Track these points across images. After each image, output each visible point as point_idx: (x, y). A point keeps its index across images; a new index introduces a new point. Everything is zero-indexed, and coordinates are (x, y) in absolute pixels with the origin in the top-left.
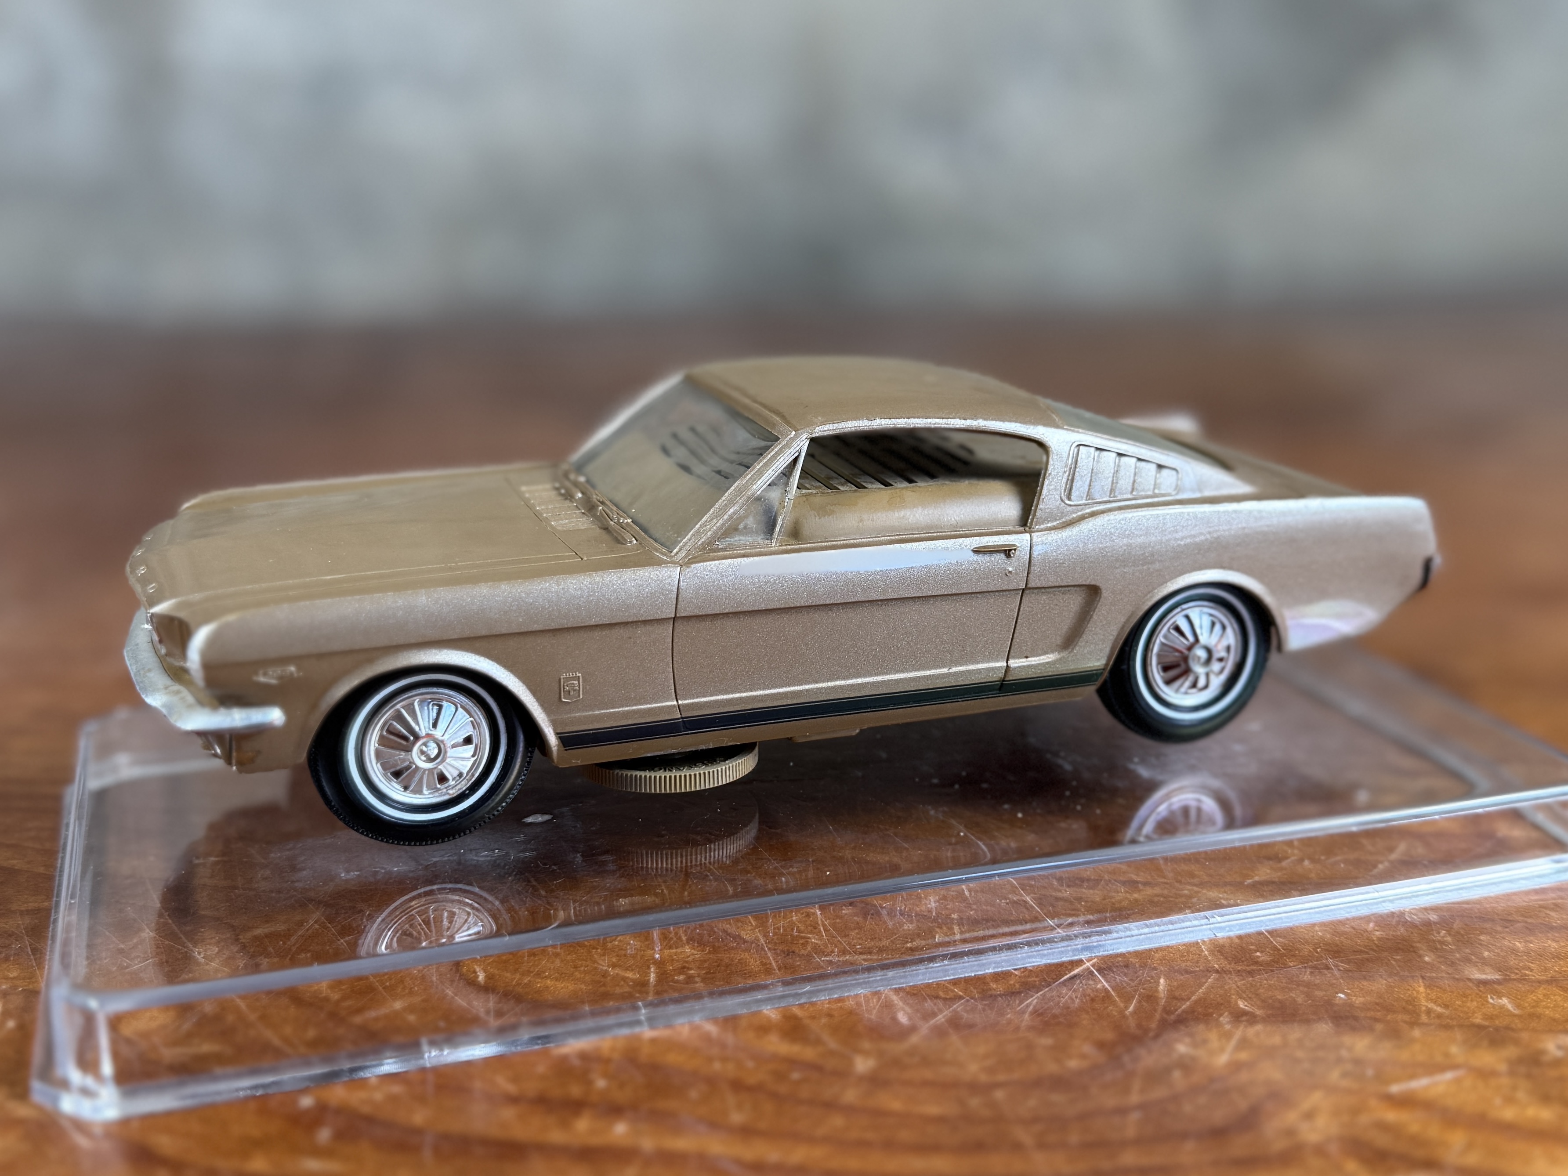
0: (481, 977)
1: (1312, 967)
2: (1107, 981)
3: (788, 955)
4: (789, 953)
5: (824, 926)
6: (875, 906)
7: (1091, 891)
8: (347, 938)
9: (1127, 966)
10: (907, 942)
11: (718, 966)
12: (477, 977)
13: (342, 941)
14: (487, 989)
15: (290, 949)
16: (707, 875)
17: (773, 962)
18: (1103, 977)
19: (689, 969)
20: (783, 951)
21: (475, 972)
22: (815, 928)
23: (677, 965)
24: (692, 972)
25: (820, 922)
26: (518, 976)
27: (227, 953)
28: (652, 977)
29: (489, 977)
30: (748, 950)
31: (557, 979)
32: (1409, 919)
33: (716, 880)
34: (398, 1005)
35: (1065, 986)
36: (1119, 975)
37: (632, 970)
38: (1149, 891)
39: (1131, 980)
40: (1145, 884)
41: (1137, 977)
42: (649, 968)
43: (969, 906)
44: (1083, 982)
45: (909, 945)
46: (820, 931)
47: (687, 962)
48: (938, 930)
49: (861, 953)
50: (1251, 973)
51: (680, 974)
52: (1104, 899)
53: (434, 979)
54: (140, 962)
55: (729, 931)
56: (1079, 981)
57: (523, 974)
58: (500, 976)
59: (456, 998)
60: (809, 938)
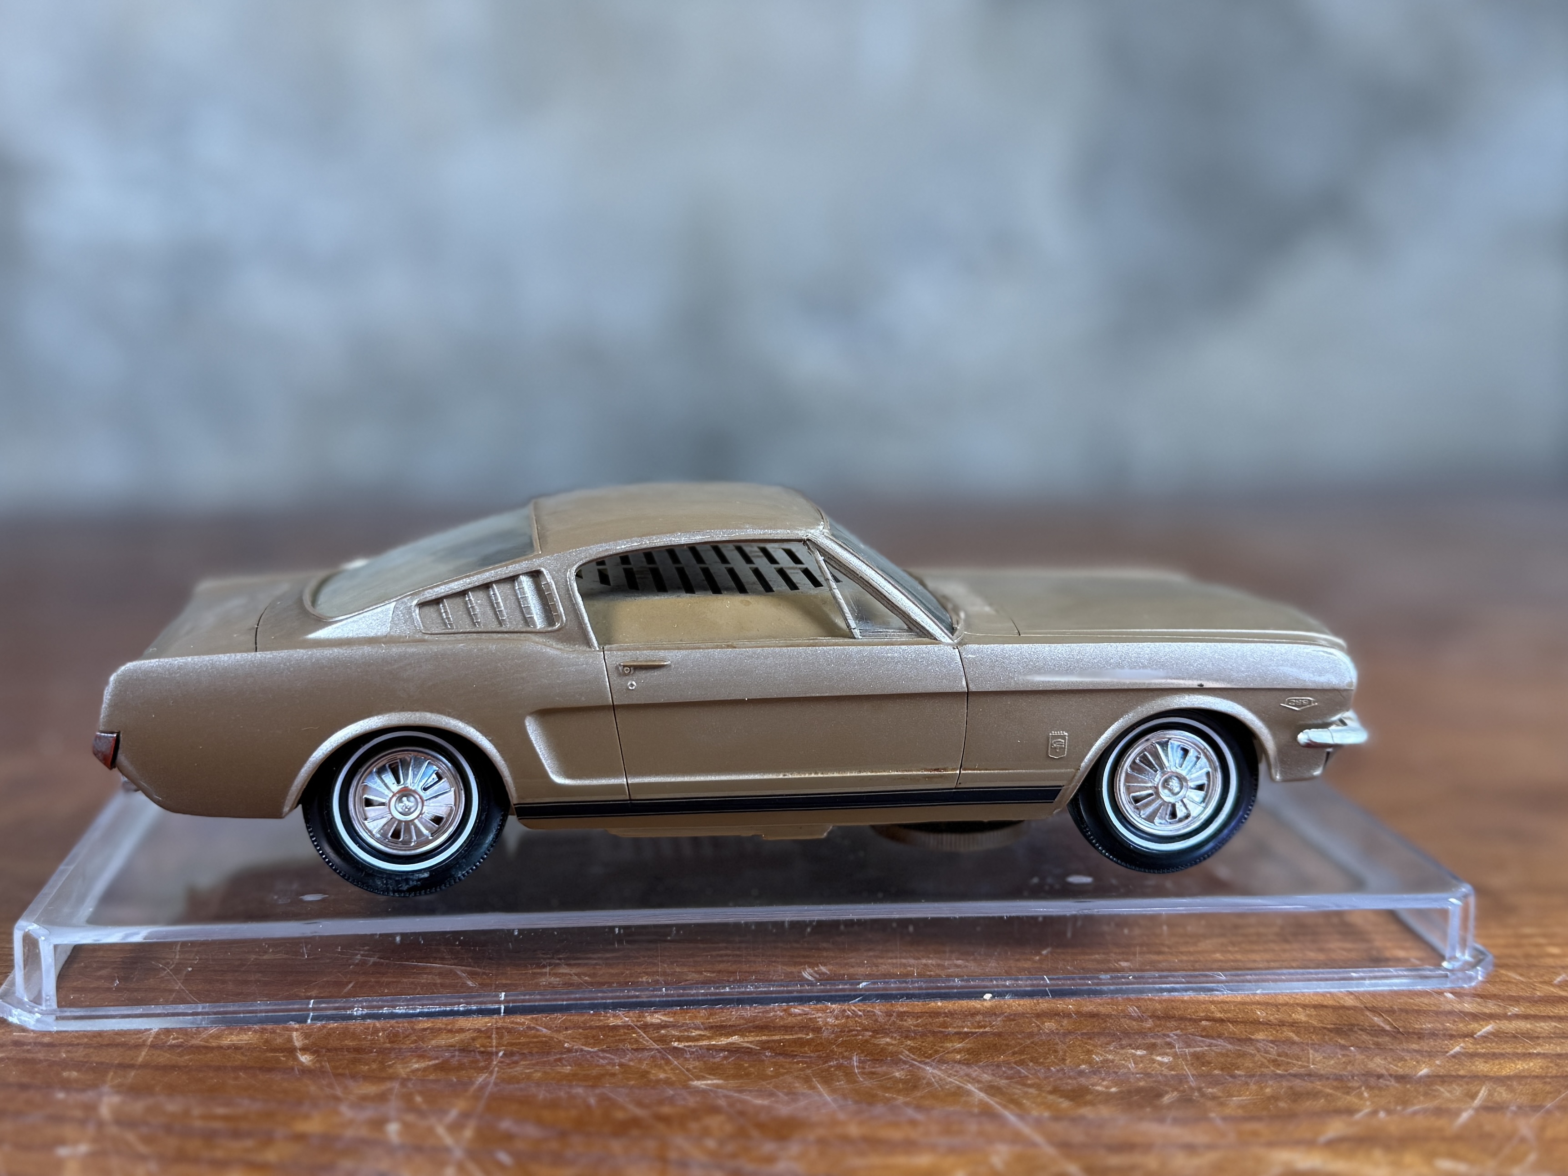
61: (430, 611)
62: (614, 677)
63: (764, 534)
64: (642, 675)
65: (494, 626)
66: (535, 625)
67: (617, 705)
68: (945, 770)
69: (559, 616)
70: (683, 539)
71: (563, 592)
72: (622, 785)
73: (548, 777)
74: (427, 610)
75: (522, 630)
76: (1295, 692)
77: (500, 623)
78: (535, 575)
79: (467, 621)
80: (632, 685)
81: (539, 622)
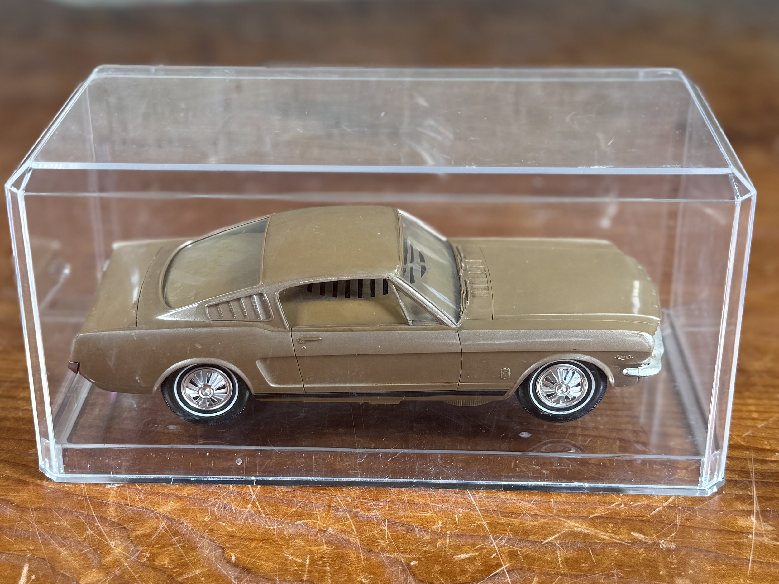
0: (233, 558)
1: (605, 575)
2: (510, 578)
3: (369, 552)
4: (370, 551)
5: (388, 535)
6: (413, 526)
7: (515, 520)
8: (176, 538)
9: (521, 569)
10: (424, 547)
11: (337, 557)
12: (231, 558)
13: (174, 539)
14: (235, 565)
15: (152, 543)
16: (339, 509)
17: (362, 555)
18: (509, 575)
19: (324, 558)
20: (367, 549)
21: (231, 556)
22: (384, 537)
23: (319, 555)
24: (325, 559)
25: (386, 534)
26: (249, 559)
27: (125, 544)
28: (308, 562)
29: (237, 559)
30: (351, 548)
31: (266, 561)
32: (661, 547)
33: (343, 511)
34: (197, 572)
35: (490, 580)
36: (516, 575)
37: (299, 557)
38: (542, 521)
39: (521, 578)
40: (542, 516)
41: (524, 576)
42: (307, 556)
43: (456, 527)
44: (499, 578)
45: (424, 549)
46: (385, 539)
47: (324, 554)
48: (439, 540)
49: (402, 553)
50: (576, 577)
51: (320, 560)
52: (520, 525)
53: (213, 559)
54: (87, 548)
55: (344, 538)
56: (497, 577)
57: (251, 557)
58: (241, 558)
59: (222, 569)
60: (380, 543)
61: (213, 309)
62: (296, 344)
63: (367, 276)
64: (309, 343)
65: (242, 318)
66: (260, 319)
67: (298, 356)
68: (452, 383)
69: (271, 315)
70: (329, 279)
71: (273, 304)
72: (301, 388)
73: (268, 384)
74: (211, 309)
75: (254, 320)
76: (621, 353)
77: (245, 316)
78: (261, 295)
79: (230, 315)
80: (304, 348)
81: (262, 317)
